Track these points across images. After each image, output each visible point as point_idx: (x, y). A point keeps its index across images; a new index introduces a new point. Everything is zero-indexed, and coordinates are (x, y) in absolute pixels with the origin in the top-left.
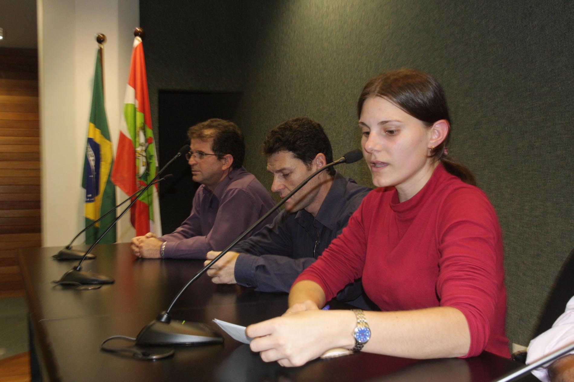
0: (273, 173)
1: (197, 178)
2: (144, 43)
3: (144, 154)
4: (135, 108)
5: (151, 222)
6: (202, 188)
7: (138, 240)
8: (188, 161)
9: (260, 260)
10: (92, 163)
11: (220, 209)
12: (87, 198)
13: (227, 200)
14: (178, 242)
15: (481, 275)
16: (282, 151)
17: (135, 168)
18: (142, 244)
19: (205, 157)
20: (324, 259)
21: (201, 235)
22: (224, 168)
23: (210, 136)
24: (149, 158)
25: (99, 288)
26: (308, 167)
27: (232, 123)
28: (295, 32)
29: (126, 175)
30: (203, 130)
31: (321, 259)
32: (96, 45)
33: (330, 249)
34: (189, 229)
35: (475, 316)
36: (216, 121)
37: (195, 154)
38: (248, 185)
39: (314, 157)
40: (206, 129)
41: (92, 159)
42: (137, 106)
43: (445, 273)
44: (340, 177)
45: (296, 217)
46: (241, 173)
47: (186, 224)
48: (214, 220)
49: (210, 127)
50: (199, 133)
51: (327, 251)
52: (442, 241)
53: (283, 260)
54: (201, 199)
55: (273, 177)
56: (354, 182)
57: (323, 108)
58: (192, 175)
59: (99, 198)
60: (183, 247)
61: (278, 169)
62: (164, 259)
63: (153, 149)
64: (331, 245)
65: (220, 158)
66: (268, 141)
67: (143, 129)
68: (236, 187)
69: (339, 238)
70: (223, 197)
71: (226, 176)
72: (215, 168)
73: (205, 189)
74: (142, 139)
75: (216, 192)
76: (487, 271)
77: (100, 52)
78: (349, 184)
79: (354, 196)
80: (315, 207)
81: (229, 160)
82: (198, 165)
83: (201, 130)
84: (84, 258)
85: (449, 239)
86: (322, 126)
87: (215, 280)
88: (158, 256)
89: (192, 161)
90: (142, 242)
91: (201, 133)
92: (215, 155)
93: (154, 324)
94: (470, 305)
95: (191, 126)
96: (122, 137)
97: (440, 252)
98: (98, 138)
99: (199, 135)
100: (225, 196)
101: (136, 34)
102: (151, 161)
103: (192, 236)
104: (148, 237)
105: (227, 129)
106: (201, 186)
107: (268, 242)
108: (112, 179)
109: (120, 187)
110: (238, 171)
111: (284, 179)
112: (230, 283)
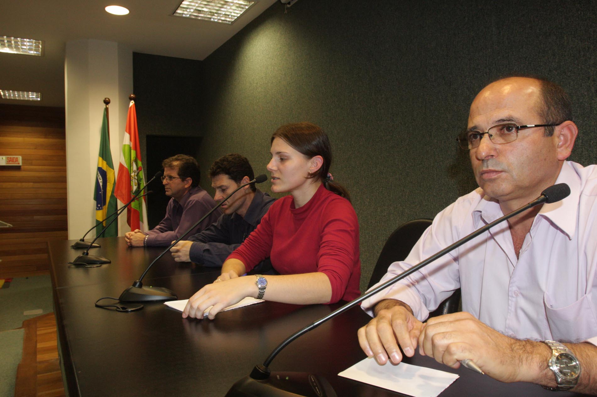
0: (216, 189)
1: (168, 193)
2: (136, 104)
3: (136, 178)
4: (130, 148)
5: (141, 223)
6: (173, 200)
7: (129, 234)
8: (163, 182)
9: (207, 246)
10: (101, 184)
11: (184, 213)
12: (97, 206)
13: (188, 208)
14: (156, 235)
15: (343, 253)
16: (221, 174)
17: (130, 187)
18: (132, 237)
19: (174, 180)
20: (245, 245)
21: (172, 230)
22: (186, 186)
23: (177, 166)
24: (139, 180)
25: (101, 266)
26: (238, 185)
27: (192, 158)
28: (236, 99)
29: (124, 191)
30: (172, 162)
31: (243, 244)
32: (104, 106)
33: (249, 239)
34: (164, 227)
35: (335, 278)
36: (181, 156)
37: (167, 178)
38: (202, 198)
39: (242, 179)
40: (175, 161)
41: (101, 181)
42: (132, 146)
43: (322, 251)
44: (259, 192)
45: (232, 218)
46: (198, 190)
47: (161, 223)
48: (180, 220)
49: (177, 160)
50: (169, 164)
51: (248, 240)
52: (323, 231)
53: (221, 245)
54: (172, 207)
55: (216, 191)
56: (268, 195)
57: (254, 148)
58: (165, 192)
59: (106, 207)
60: (160, 239)
61: (218, 186)
62: (147, 247)
63: (142, 174)
64: (250, 236)
65: (183, 180)
66: (213, 168)
67: (136, 161)
68: (194, 199)
69: (255, 231)
70: (185, 206)
71: (188, 192)
72: (180, 186)
73: (174, 201)
74: (135, 167)
75: (181, 203)
76: (347, 251)
77: (107, 110)
78: (265, 197)
79: (268, 205)
80: (243, 211)
81: (190, 181)
82: (169, 185)
83: (171, 161)
84: (91, 247)
85: (327, 230)
86: (248, 159)
87: (177, 259)
88: (142, 245)
89: (165, 182)
90: (132, 235)
91: (171, 164)
92: (180, 178)
93: (131, 288)
94: (334, 271)
95: (164, 160)
96: (121, 166)
97: (321, 238)
98: (105, 167)
99: (170, 165)
100: (187, 205)
101: (131, 99)
102: (141, 182)
103: (166, 231)
104: (136, 233)
105: (188, 161)
106: (172, 199)
107: (214, 234)
108: (115, 195)
109: (120, 200)
110: (196, 189)
111: (222, 193)
112: (187, 261)
